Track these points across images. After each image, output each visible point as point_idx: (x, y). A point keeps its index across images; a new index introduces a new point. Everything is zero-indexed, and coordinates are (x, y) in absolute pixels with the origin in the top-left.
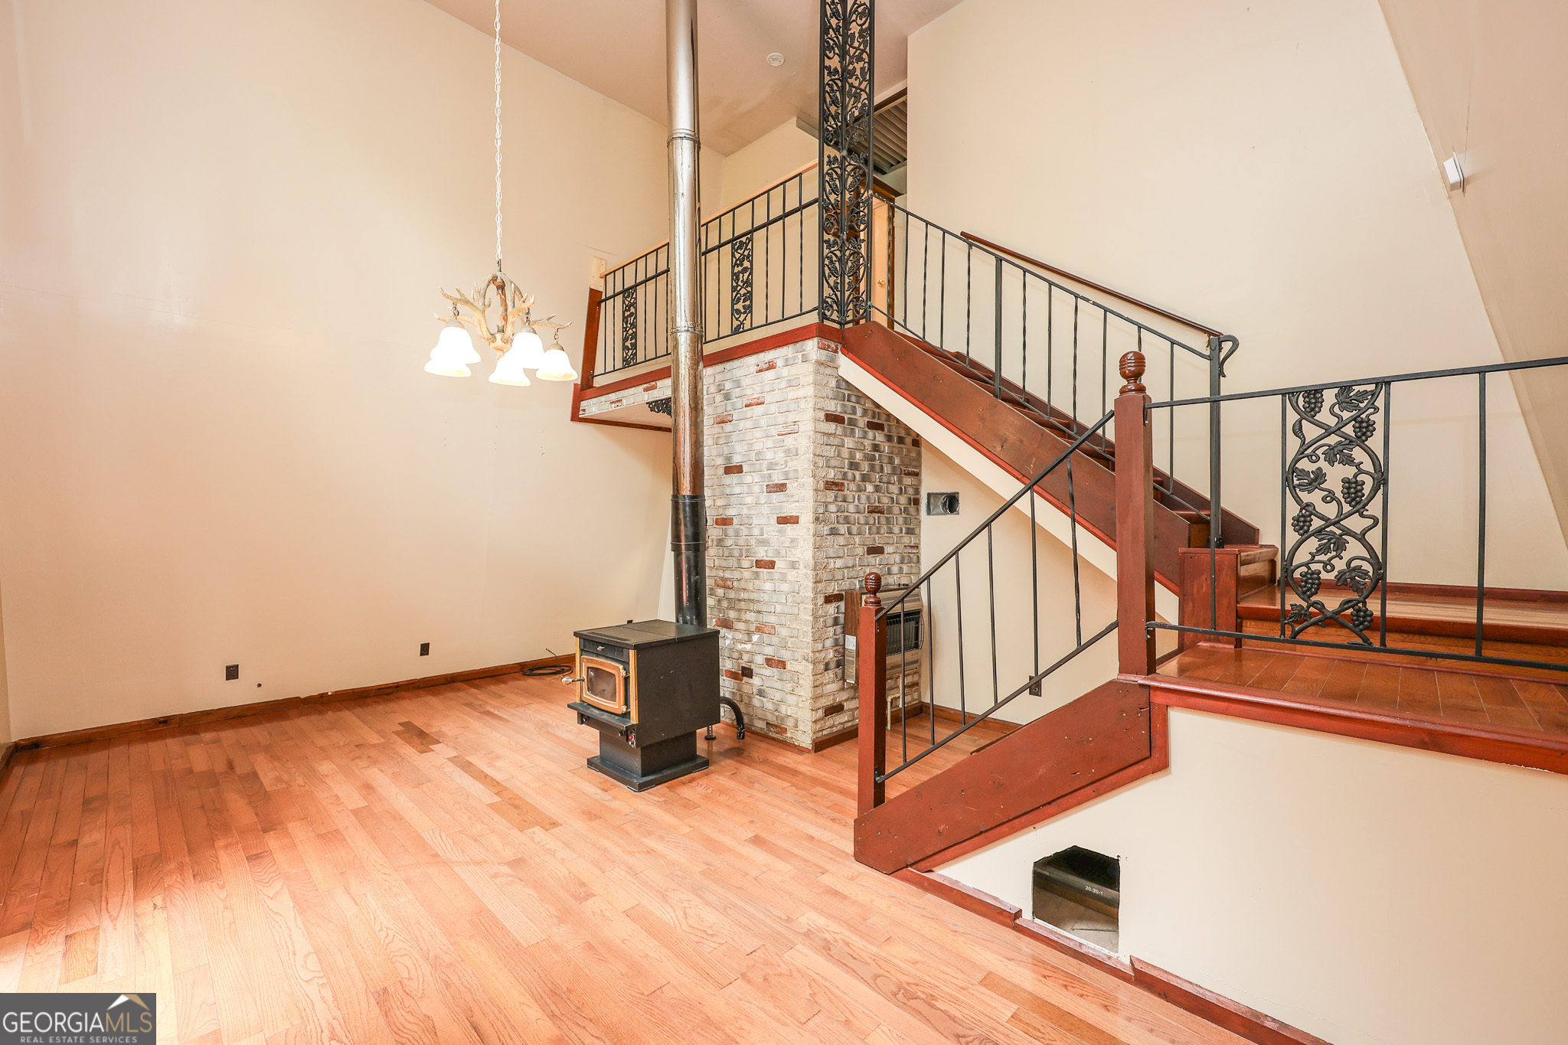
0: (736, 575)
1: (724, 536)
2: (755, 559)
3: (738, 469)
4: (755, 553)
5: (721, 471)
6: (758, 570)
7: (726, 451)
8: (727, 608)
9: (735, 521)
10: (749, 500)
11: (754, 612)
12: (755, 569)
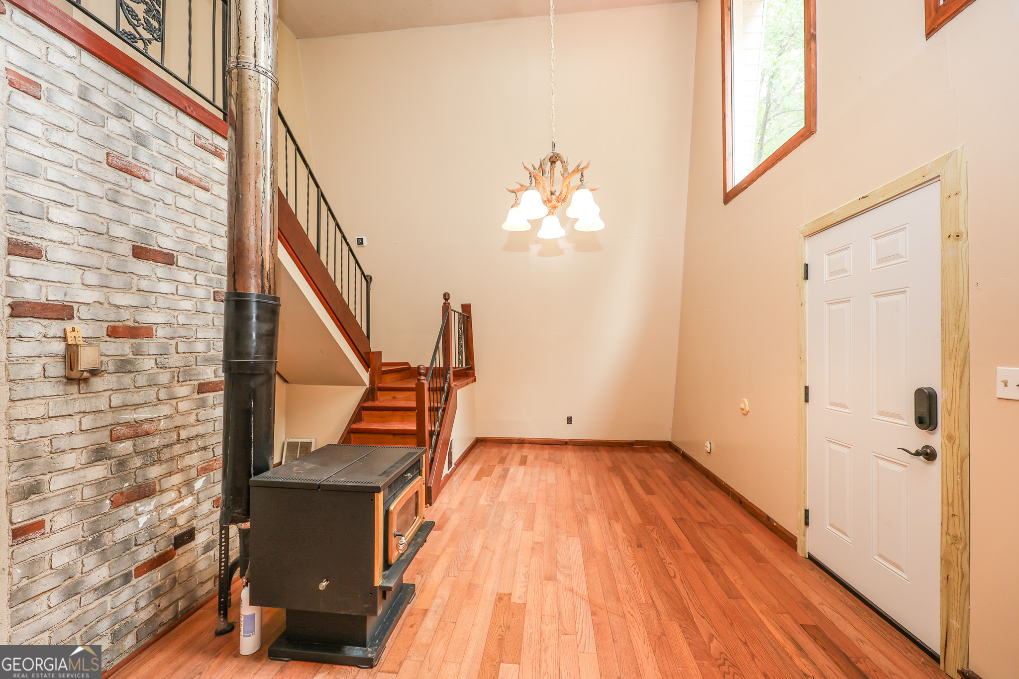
0: (165, 410)
1: (131, 356)
2: (196, 383)
3: (168, 259)
4: (198, 374)
5: (125, 249)
6: (201, 396)
7: (136, 219)
8: (139, 468)
9: (160, 332)
10: (187, 305)
11: (196, 451)
12: (196, 396)
